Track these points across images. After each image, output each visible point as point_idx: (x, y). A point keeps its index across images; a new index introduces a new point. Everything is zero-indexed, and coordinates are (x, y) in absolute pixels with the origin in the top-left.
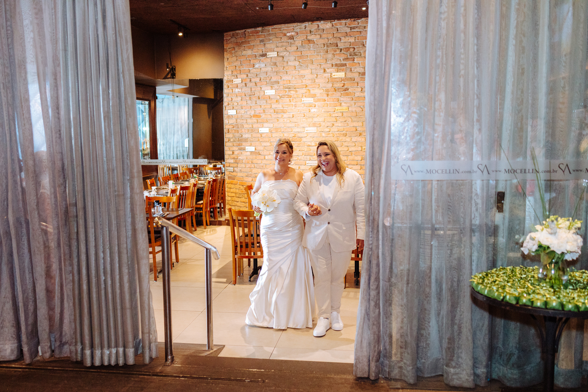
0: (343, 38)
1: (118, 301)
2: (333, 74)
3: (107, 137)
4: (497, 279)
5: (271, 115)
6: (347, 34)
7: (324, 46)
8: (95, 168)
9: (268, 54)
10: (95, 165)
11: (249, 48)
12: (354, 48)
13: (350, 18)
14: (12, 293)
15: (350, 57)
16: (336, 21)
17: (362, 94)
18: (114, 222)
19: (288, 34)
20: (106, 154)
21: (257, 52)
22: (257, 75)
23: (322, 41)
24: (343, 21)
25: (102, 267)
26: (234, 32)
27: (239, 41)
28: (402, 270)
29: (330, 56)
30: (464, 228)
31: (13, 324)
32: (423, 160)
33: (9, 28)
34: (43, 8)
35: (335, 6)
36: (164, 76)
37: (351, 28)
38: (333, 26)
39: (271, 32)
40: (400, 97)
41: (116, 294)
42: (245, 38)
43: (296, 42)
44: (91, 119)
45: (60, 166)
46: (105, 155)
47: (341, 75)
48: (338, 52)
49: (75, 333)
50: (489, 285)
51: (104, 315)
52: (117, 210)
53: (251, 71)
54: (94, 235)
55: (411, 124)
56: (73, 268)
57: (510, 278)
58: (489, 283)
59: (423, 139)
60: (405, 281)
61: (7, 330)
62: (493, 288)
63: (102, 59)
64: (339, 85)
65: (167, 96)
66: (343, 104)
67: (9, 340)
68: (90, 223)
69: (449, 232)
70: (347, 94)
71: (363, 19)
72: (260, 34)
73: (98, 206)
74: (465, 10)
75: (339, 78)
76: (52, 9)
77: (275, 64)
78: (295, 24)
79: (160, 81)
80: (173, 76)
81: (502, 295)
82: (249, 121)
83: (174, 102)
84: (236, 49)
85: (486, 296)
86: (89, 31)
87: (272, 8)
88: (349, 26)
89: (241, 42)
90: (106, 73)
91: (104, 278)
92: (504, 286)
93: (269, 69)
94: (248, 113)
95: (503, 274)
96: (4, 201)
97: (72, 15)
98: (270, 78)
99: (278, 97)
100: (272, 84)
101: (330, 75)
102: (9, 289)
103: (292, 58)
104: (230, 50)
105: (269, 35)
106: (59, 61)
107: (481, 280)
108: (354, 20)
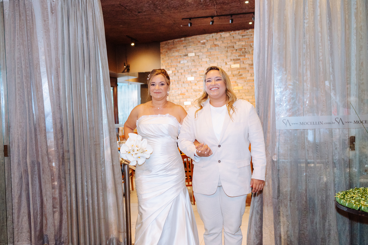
0: (237, 43)
1: (96, 214)
2: (232, 65)
3: (89, 108)
4: (354, 195)
5: (192, 93)
6: (240, 40)
7: (225, 48)
8: (82, 127)
9: (189, 54)
10: (82, 125)
11: (177, 51)
12: (245, 49)
13: (242, 29)
14: (28, 209)
15: (243, 54)
16: (232, 32)
17: (251, 78)
18: (94, 162)
19: (202, 42)
20: (89, 118)
21: (182, 53)
22: (182, 68)
23: (224, 45)
24: (237, 32)
25: (85, 191)
26: (166, 42)
27: (170, 47)
28: (286, 191)
29: (229, 54)
30: (328, 162)
31: (28, 230)
32: (297, 116)
33: (29, 42)
34: (50, 28)
35: (232, 22)
36: (122, 71)
37: (243, 36)
38: (230, 35)
39: (190, 41)
40: (280, 75)
41: (95, 209)
42: (174, 45)
43: (207, 46)
44: (79, 96)
45: (60, 127)
46: (88, 120)
47: (237, 66)
48: (235, 51)
49: (68, 236)
50: (348, 200)
51: (87, 224)
52: (96, 154)
53: (178, 66)
54: (80, 171)
55: (288, 92)
56: (67, 193)
57: (363, 195)
58: (348, 199)
59: (297, 102)
60: (289, 199)
61: (24, 234)
62: (352, 202)
63: (86, 58)
64: (236, 72)
65: (124, 84)
66: (239, 85)
67: (26, 241)
68: (78, 163)
69: (317, 165)
70: (242, 78)
71: (250, 30)
72: (183, 42)
73: (83, 152)
74: (321, 18)
75: (236, 68)
76: (55, 29)
77: (194, 61)
78: (206, 35)
79: (119, 74)
80: (128, 70)
81: (359, 206)
82: (178, 97)
83: (128, 87)
84: (168, 52)
85: (347, 207)
86: (78, 42)
87: (191, 25)
88: (241, 35)
89: (171, 47)
90: (89, 67)
91: (87, 199)
92: (360, 200)
93: (190, 64)
94: (177, 92)
95: (357, 192)
96: (24, 150)
97: (67, 32)
98: (190, 69)
99: (196, 82)
100: (192, 74)
101: (229, 66)
102: (26, 207)
103: (205, 56)
104: (164, 53)
105: (190, 42)
106: (59, 61)
107: (343, 196)
108: (244, 31)
